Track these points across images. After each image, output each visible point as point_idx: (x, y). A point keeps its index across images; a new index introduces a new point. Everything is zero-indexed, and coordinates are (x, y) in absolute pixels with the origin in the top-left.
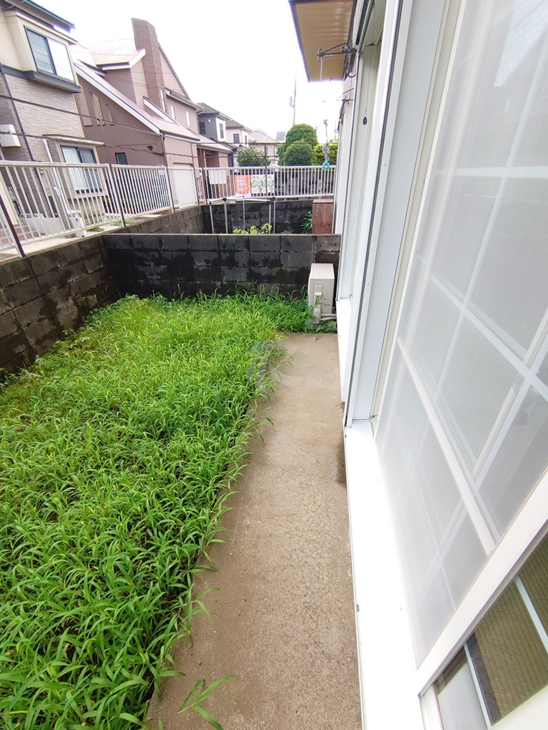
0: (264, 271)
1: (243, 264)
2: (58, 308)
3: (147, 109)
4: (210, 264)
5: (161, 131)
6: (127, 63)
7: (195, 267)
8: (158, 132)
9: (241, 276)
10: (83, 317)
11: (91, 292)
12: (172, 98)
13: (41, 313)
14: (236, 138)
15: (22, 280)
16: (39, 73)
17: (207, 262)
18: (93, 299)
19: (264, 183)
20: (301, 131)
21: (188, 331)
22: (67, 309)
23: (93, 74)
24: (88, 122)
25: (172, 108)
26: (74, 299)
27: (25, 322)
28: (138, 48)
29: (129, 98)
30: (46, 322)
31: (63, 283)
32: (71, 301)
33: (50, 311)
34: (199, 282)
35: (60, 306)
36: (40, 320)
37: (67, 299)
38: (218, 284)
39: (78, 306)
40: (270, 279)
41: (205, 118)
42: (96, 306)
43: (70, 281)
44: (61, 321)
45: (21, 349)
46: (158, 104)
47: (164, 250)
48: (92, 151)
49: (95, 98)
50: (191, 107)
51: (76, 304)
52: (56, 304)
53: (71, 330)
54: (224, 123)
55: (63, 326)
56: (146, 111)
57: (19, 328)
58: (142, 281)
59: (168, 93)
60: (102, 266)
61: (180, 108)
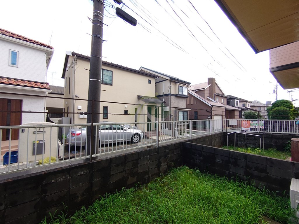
0: (256, 173)
1: (242, 166)
2: (161, 164)
3: (208, 99)
4: (224, 162)
5: (211, 105)
6: (204, 88)
7: (216, 161)
8: (210, 106)
9: (241, 172)
10: (168, 170)
11: (173, 161)
12: (218, 95)
13: (156, 166)
14: (244, 105)
15: (155, 154)
16: (179, 94)
17: (222, 160)
18: (173, 163)
19: (258, 124)
20: (282, 102)
21: (207, 195)
22: (164, 166)
23: (193, 92)
24: (188, 104)
25: (217, 98)
26: (167, 163)
27: (151, 168)
28: (208, 84)
29: (203, 97)
30: (156, 169)
31: (166, 157)
32: (166, 163)
33: (159, 165)
34: (217, 168)
35: (162, 164)
36: (155, 168)
37: (165, 162)
38: (227, 172)
39: (167, 165)
40: (259, 178)
41: (230, 100)
42: (173, 167)
43: (168, 156)
44: (161, 170)
45: (146, 177)
46: (212, 98)
47: (204, 151)
48: (187, 112)
49: (192, 98)
50: (225, 97)
51: (167, 164)
52: (161, 163)
53: (163, 174)
54: (238, 101)
55: (161, 172)
56: (208, 100)
57: (149, 169)
58: (192, 161)
59: (216, 94)
60: (179, 152)
61: (220, 98)
